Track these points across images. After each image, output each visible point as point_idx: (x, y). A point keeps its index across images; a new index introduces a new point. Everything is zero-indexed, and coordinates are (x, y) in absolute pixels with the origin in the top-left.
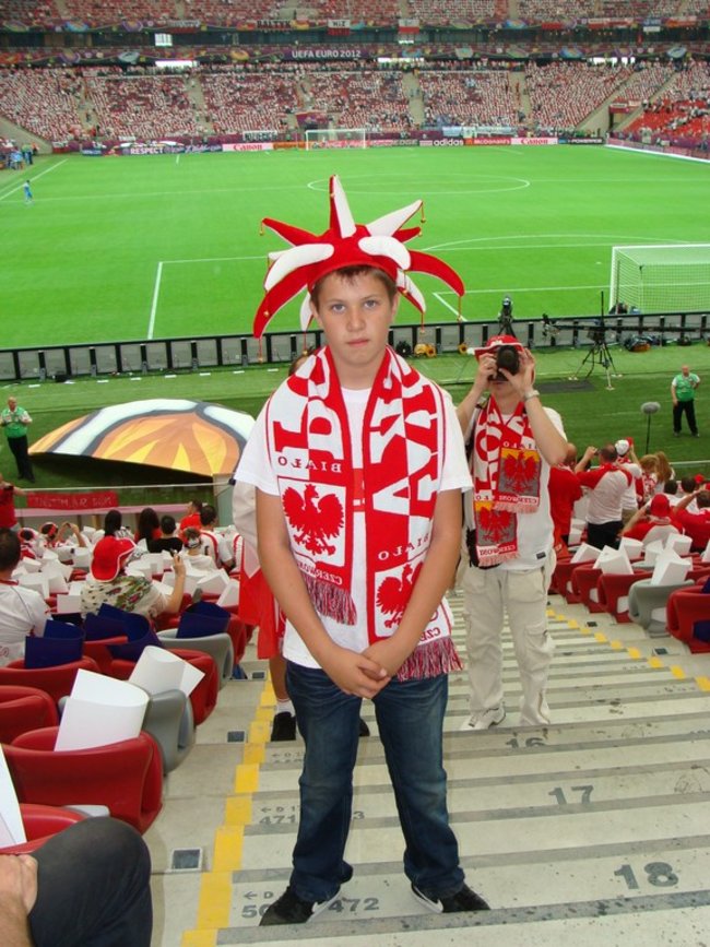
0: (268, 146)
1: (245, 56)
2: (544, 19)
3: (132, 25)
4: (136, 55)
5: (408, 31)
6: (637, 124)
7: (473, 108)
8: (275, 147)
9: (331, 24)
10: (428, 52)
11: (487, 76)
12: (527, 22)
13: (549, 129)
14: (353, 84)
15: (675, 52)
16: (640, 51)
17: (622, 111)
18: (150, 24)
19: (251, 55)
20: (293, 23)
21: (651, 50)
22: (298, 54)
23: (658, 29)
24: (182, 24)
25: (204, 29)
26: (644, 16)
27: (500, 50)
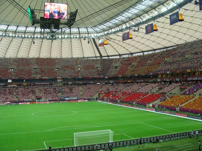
0: (29, 103)
1: (26, 84)
2: (85, 76)
3: (3, 78)
4: (4, 84)
5: (59, 79)
6: (104, 96)
7: (72, 94)
8: (30, 103)
9: (43, 78)
10: (63, 83)
11: (75, 87)
12: (82, 77)
13: (86, 98)
14: (48, 90)
15: (111, 82)
16: (105, 82)
17: (101, 94)
18: (7, 78)
19: (27, 84)
20: (36, 78)
21: (106, 82)
22: (37, 84)
23: (108, 78)
24: (13, 78)
25: (18, 79)
26: (105, 75)
27: (77, 82)
